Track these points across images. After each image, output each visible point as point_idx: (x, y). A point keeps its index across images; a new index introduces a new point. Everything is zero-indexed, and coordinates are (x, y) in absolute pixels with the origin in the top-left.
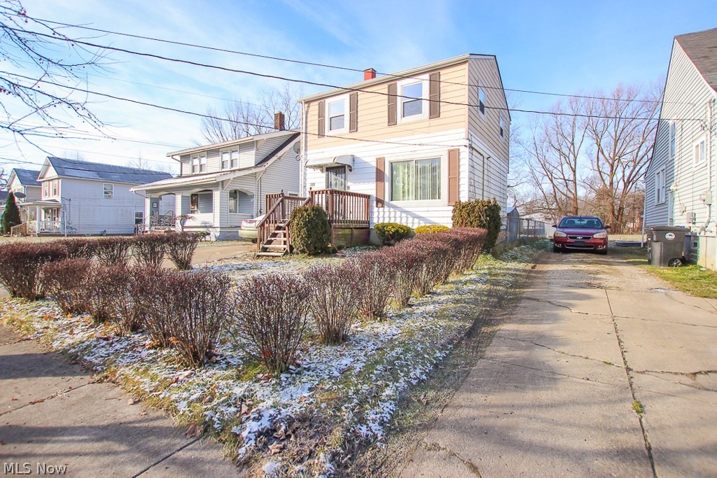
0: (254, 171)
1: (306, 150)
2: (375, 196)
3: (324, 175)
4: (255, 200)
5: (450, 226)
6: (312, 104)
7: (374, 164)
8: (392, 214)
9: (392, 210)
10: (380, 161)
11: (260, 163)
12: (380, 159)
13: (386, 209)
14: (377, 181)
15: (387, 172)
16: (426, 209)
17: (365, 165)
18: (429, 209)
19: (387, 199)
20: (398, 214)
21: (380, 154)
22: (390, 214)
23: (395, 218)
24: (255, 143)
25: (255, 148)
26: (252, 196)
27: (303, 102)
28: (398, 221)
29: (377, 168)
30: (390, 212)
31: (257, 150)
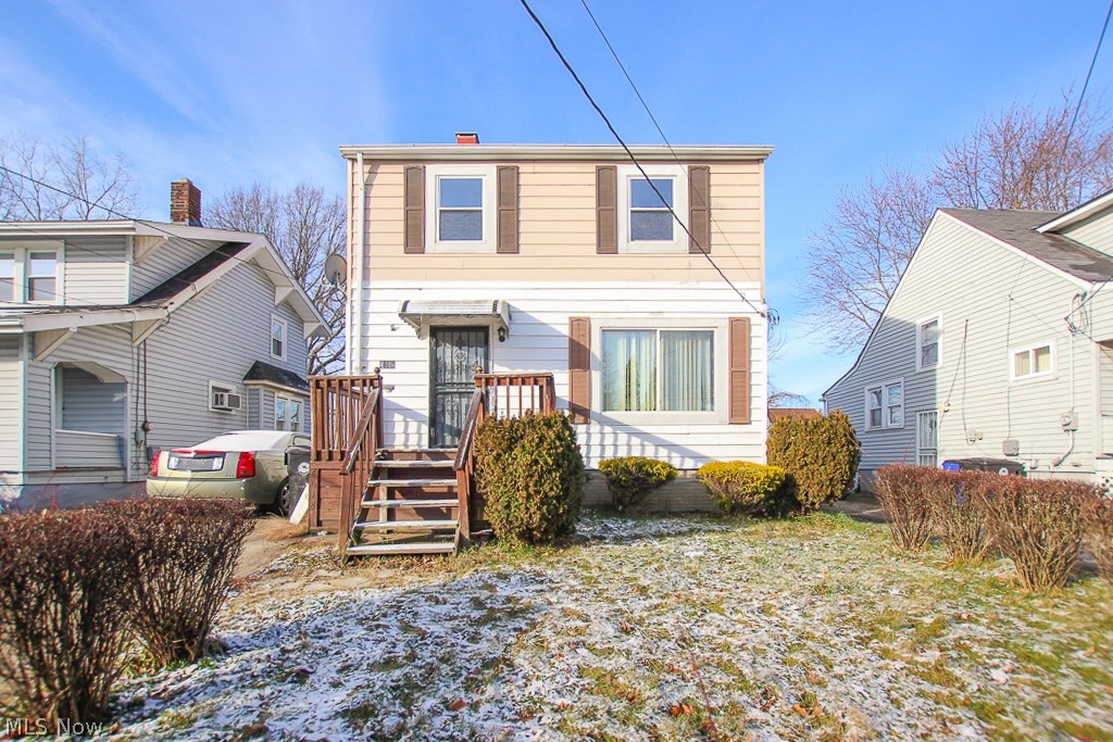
0: (127, 318)
1: (366, 277)
2: (567, 399)
3: (426, 343)
4: (130, 395)
5: (763, 461)
6: (382, 168)
7: (565, 331)
8: (609, 440)
9: (608, 429)
10: (579, 324)
11: (140, 301)
12: (579, 319)
13: (595, 428)
14: (572, 367)
15: (596, 349)
16: (684, 429)
17: (540, 332)
18: (692, 429)
19: (596, 406)
20: (623, 438)
21: (580, 309)
22: (602, 439)
23: (616, 446)
24: (131, 242)
25: (130, 256)
26: (122, 387)
27: (359, 157)
28: (622, 453)
29: (572, 341)
30: (602, 434)
31: (136, 263)
